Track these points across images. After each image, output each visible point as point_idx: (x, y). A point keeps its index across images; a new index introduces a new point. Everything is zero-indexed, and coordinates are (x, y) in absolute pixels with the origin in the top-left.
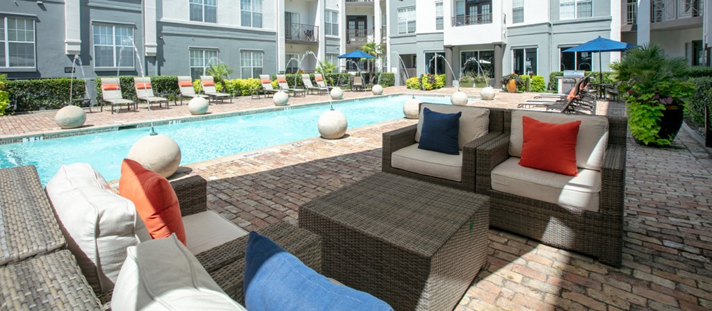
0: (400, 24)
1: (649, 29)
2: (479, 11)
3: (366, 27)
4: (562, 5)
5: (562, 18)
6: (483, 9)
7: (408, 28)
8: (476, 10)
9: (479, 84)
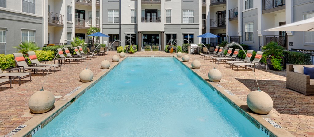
0: (109, 18)
1: (210, 29)
2: (151, 16)
3: (84, 18)
4: (184, 17)
5: (184, 23)
6: (153, 15)
7: (114, 21)
8: (150, 15)
9: (154, 50)
